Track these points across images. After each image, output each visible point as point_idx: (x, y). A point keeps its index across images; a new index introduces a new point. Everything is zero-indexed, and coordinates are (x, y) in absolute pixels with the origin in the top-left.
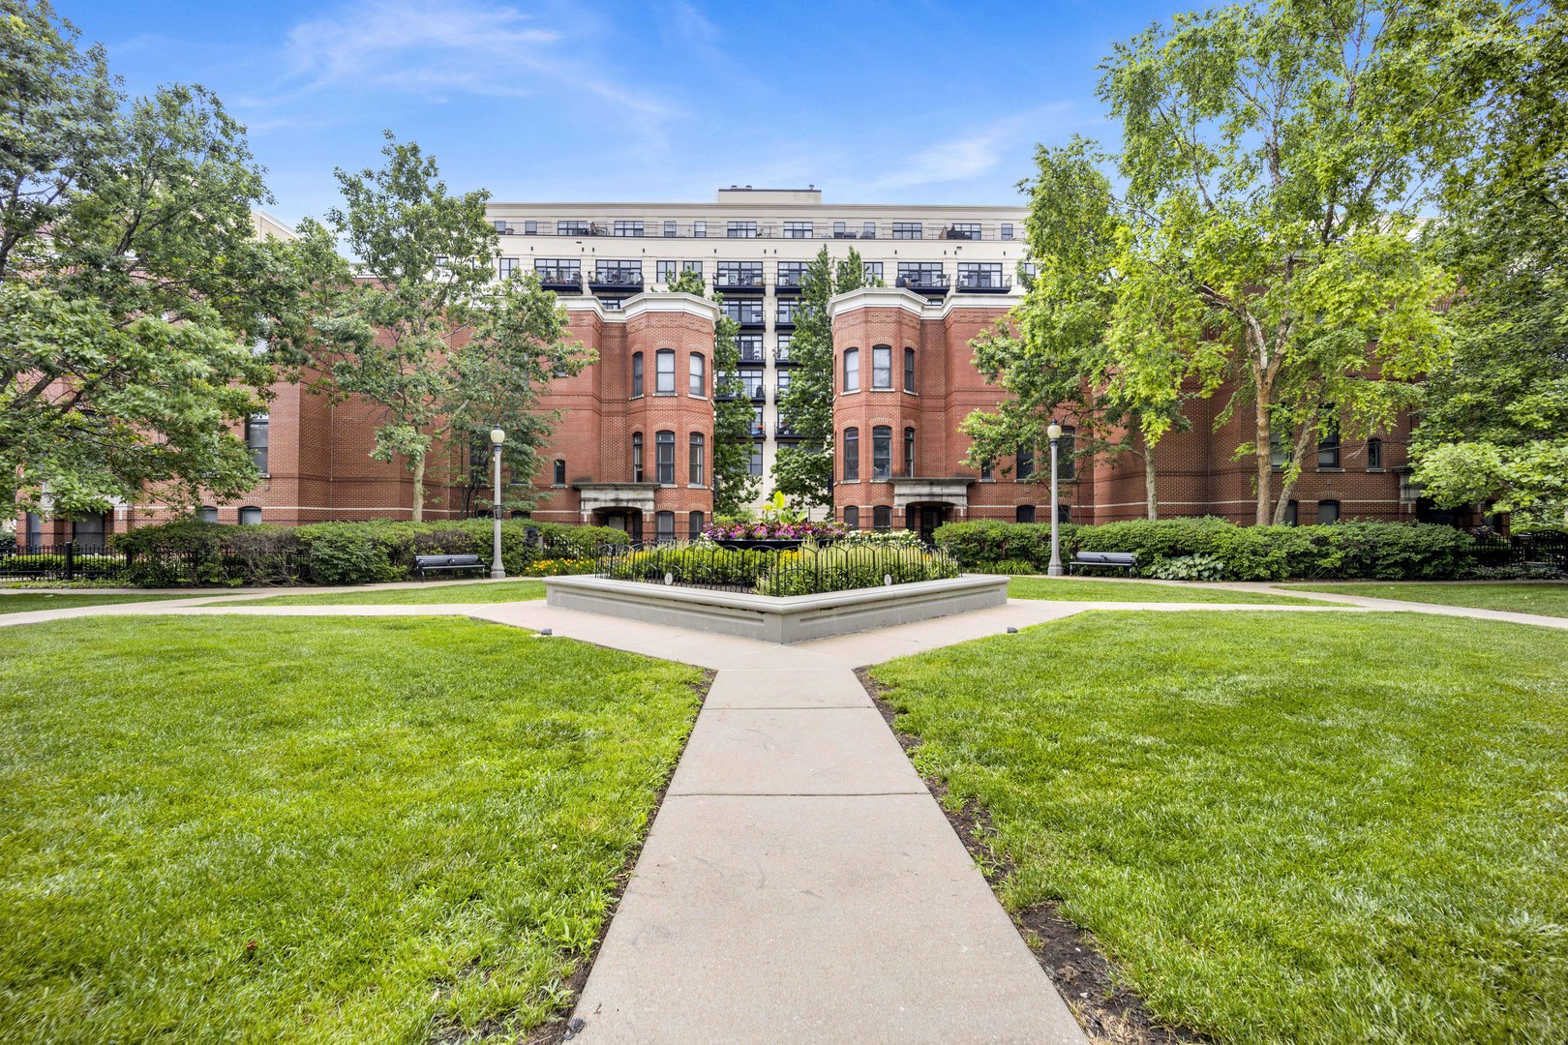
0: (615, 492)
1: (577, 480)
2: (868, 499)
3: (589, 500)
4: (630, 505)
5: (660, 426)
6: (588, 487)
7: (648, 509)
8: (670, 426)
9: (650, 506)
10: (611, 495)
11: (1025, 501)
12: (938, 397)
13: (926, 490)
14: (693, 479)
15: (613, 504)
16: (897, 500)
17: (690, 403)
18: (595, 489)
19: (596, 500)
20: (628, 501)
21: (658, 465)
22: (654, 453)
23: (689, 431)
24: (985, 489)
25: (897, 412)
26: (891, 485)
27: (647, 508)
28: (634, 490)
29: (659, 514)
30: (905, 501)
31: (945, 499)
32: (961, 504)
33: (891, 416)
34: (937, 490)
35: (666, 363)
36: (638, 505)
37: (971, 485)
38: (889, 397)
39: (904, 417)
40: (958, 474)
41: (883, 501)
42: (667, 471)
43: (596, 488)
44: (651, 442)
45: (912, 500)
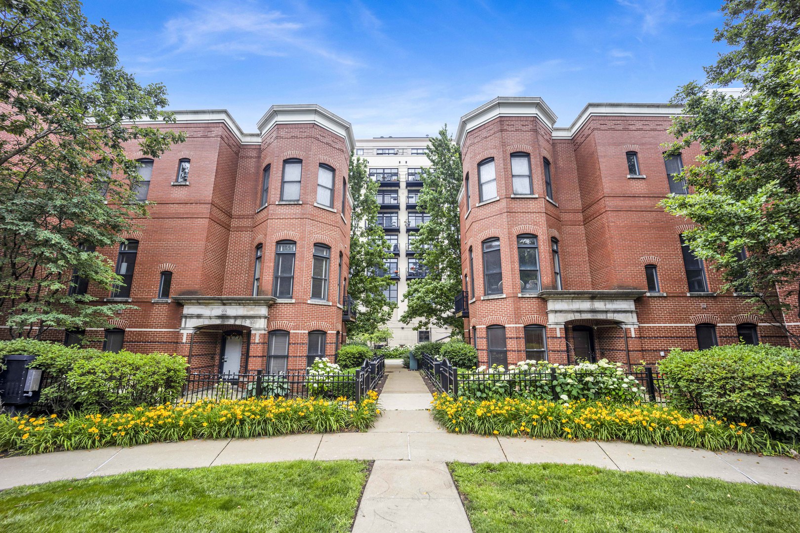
0: (222, 307)
1: (184, 294)
2: (517, 317)
3: (191, 316)
4: (238, 322)
5: (281, 236)
6: (190, 302)
7: (259, 327)
8: (291, 235)
9: (261, 324)
10: (218, 310)
11: (704, 318)
12: (575, 211)
13: (586, 305)
14: (316, 294)
15: (218, 322)
16: (552, 318)
17: (316, 212)
18: (200, 304)
19: (199, 316)
20: (236, 318)
21: (276, 278)
22: (272, 264)
23: (313, 241)
24: (655, 305)
25: (542, 219)
26: (543, 299)
27: (257, 326)
28: (244, 305)
29: (273, 333)
30: (563, 318)
31: (610, 316)
32: (631, 322)
33: (536, 224)
34: (599, 305)
35: (293, 172)
36: (247, 323)
37: (639, 300)
38: (532, 205)
39: (550, 226)
40: (620, 287)
41: (534, 318)
42: (285, 284)
43: (199, 302)
44: (269, 252)
45: (571, 317)
